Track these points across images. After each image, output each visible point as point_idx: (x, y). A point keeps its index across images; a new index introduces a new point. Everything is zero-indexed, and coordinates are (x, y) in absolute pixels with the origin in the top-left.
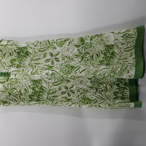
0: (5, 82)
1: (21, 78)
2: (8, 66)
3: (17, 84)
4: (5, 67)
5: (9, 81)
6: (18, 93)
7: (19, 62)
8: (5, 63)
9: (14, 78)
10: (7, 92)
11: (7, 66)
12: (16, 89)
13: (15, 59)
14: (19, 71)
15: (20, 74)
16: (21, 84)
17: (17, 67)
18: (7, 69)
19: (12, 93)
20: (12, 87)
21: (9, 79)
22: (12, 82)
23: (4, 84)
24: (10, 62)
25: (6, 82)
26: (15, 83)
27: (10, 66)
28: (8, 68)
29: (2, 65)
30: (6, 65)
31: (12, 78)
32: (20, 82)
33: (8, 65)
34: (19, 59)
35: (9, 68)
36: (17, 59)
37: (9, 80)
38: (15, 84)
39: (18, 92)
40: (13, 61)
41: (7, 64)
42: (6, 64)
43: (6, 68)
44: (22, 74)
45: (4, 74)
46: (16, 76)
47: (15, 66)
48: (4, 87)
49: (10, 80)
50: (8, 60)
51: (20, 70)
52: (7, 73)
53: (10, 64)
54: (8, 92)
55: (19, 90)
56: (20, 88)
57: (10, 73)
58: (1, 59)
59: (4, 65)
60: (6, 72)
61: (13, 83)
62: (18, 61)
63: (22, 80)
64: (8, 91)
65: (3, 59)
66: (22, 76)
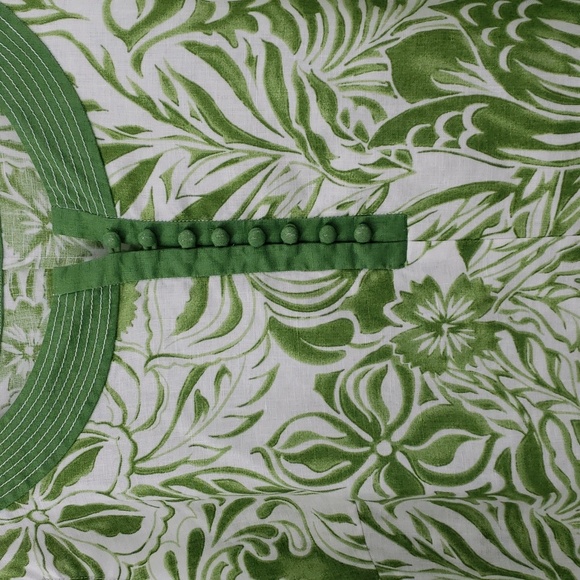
0: (339, 333)
1: (543, 278)
2: (372, 129)
3: (484, 367)
4: (334, 144)
5: (385, 322)
6: (507, 475)
7: (501, 77)
8: (328, 100)
9: (445, 284)
10: (372, 460)
11: (360, 131)
12: (475, 426)
13: (445, 35)
14: (519, 190)
15: (535, 228)
16: (540, 363)
17: (489, 142)
18: (367, 179)
19: (433, 478)
20: (428, 395)
21: (385, 290)
22: (434, 328)
23: (335, 356)
24: (387, 76)
25: (359, 337)
26: (460, 340)
27: (393, 132)
28: (375, 154)
29: (286, 122)
30: (345, 118)
31: (429, 285)
32: (529, 328)
33: (361, 115)
34: (501, 39)
35: (383, 163)
36: (474, 31)
37: (387, 310)
38: (463, 358)
39: (503, 466)
40: (423, 62)
41: (359, 101)
42: (344, 103)
43: (344, 158)
44: (558, 231)
45: (325, 234)
46: (483, 256)
47: (454, 127)
48: (329, 400)
49: (398, 308)
50: (356, 50)
51: (526, 175)
52: (369, 221)
53: (395, 106)
54: (383, 460)
55: (511, 441)
56: (522, 410)
57: (400, 222)
58: (277, 41)
59: (318, 123)
60: (353, 211)
61: (442, 342)
62: (497, 51)
63: (554, 305)
64: (384, 449)
65: (296, 46)
66: (552, 253)
